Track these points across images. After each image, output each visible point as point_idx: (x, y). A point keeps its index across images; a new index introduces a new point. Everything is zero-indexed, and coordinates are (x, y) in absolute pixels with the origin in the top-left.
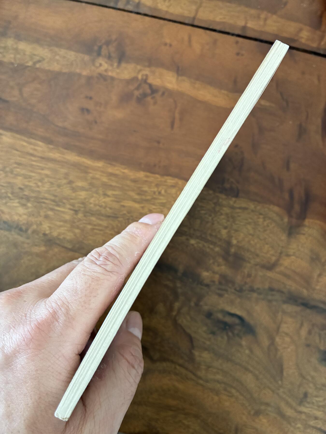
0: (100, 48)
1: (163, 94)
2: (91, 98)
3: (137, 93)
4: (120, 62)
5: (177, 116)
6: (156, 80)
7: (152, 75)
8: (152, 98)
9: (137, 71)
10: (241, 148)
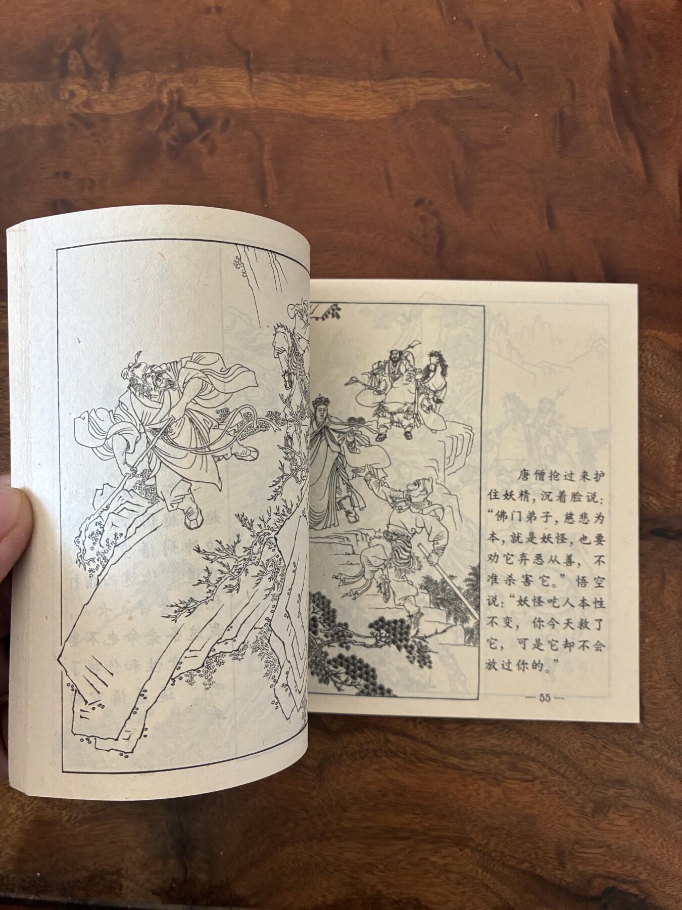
0: (64, 58)
1: (226, 123)
2: (67, 174)
3: (165, 137)
4: (113, 77)
5: (268, 165)
6: (202, 96)
7: (191, 87)
8: (204, 140)
9: (155, 87)
10: (431, 203)
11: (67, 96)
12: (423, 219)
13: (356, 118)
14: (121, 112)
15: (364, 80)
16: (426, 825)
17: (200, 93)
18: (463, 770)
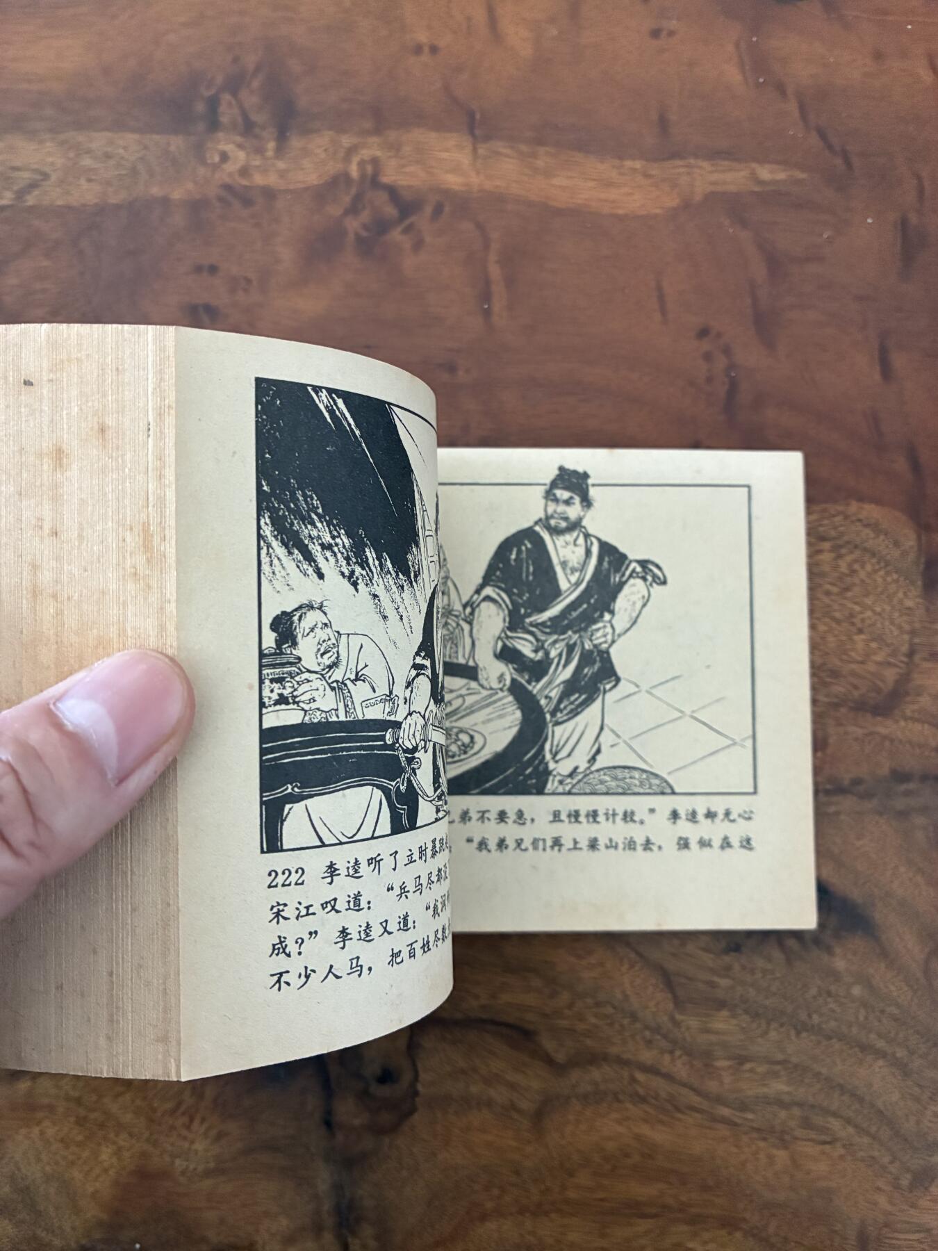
0: (213, 103)
1: (438, 209)
2: (213, 269)
3: (353, 225)
4: (282, 136)
5: (495, 271)
6: (407, 169)
7: (390, 157)
8: (407, 231)
9: (341, 154)
10: (719, 335)
11: (217, 159)
12: (708, 357)
13: (620, 212)
14: (292, 187)
15: (633, 158)
16: (684, 1198)
17: (404, 166)
18: (736, 1124)
